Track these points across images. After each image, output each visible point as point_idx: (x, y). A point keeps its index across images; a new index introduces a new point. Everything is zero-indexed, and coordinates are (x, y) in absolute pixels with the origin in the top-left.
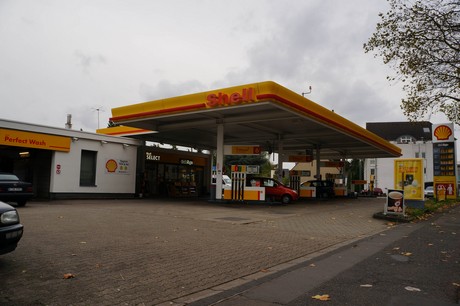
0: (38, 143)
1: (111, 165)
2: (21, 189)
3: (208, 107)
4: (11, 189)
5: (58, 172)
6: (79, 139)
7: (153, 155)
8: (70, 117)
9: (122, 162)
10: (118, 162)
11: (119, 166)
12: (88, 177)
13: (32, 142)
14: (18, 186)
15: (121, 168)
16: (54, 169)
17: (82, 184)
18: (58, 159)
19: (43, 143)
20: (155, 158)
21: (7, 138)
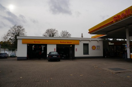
0: (69, 43)
1: (94, 48)
2: (56, 56)
3: (114, 22)
4: (54, 57)
5: (76, 51)
6: (82, 40)
7: (111, 43)
8: (82, 34)
9: (98, 46)
10: (96, 46)
11: (96, 48)
12: (86, 51)
13: (68, 43)
14: (56, 55)
15: (97, 48)
16: (75, 50)
17: (84, 54)
18: (76, 47)
19: (71, 43)
20: (112, 44)
21: (61, 42)
